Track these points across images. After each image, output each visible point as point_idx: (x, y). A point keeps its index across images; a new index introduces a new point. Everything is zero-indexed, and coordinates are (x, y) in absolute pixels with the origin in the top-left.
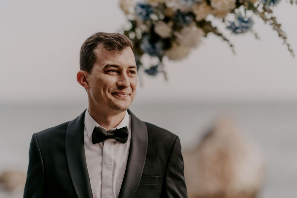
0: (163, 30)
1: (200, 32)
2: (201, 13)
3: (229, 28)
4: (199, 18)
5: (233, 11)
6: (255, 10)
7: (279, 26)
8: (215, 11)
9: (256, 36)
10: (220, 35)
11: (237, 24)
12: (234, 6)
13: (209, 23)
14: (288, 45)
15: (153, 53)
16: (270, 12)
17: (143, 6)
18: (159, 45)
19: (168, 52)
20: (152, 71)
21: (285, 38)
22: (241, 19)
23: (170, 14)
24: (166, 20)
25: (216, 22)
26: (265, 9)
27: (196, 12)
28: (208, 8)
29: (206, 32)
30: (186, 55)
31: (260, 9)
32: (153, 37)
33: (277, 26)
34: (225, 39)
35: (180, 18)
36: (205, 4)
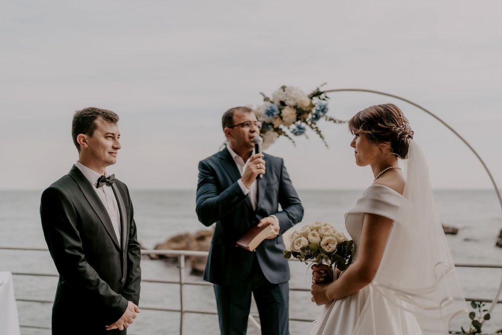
1: (276, 134)
2: (277, 123)
3: (292, 132)
4: (275, 126)
5: (294, 123)
6: (307, 123)
7: (320, 132)
8: (285, 123)
9: (307, 137)
10: (287, 136)
11: (297, 130)
12: (295, 120)
13: (281, 129)
14: (325, 142)
16: (315, 124)
21: (323, 138)
22: (299, 128)
25: (284, 129)
26: (312, 123)
27: (274, 123)
28: (281, 121)
29: (280, 134)
31: (310, 123)
33: (319, 132)
34: (291, 139)
35: (265, 126)
36: (279, 119)
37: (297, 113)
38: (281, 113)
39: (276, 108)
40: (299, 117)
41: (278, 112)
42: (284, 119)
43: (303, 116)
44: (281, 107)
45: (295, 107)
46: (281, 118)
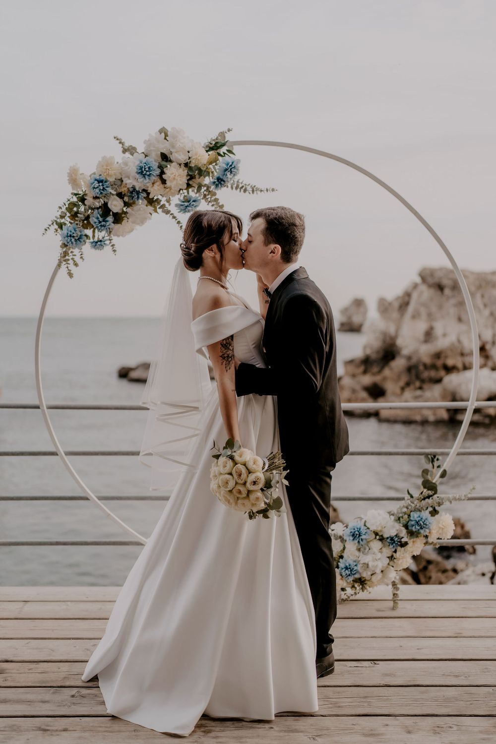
0: (116, 205)
1: (150, 208)
2: (156, 191)
8: (167, 189)
10: (168, 212)
12: (184, 187)
13: (158, 201)
15: (102, 226)
16: (215, 194)
17: (100, 181)
18: (110, 219)
19: (117, 226)
20: (98, 244)
23: (123, 190)
24: (120, 195)
25: (163, 201)
27: (150, 190)
28: (162, 186)
29: (156, 209)
30: (132, 230)
32: (105, 210)
34: (174, 217)
35: (135, 194)
36: (159, 182)
37: (188, 175)
38: (162, 173)
39: (155, 165)
40: (191, 182)
41: (158, 172)
42: (168, 184)
43: (198, 180)
44: (164, 163)
45: (186, 165)
46: (164, 182)
